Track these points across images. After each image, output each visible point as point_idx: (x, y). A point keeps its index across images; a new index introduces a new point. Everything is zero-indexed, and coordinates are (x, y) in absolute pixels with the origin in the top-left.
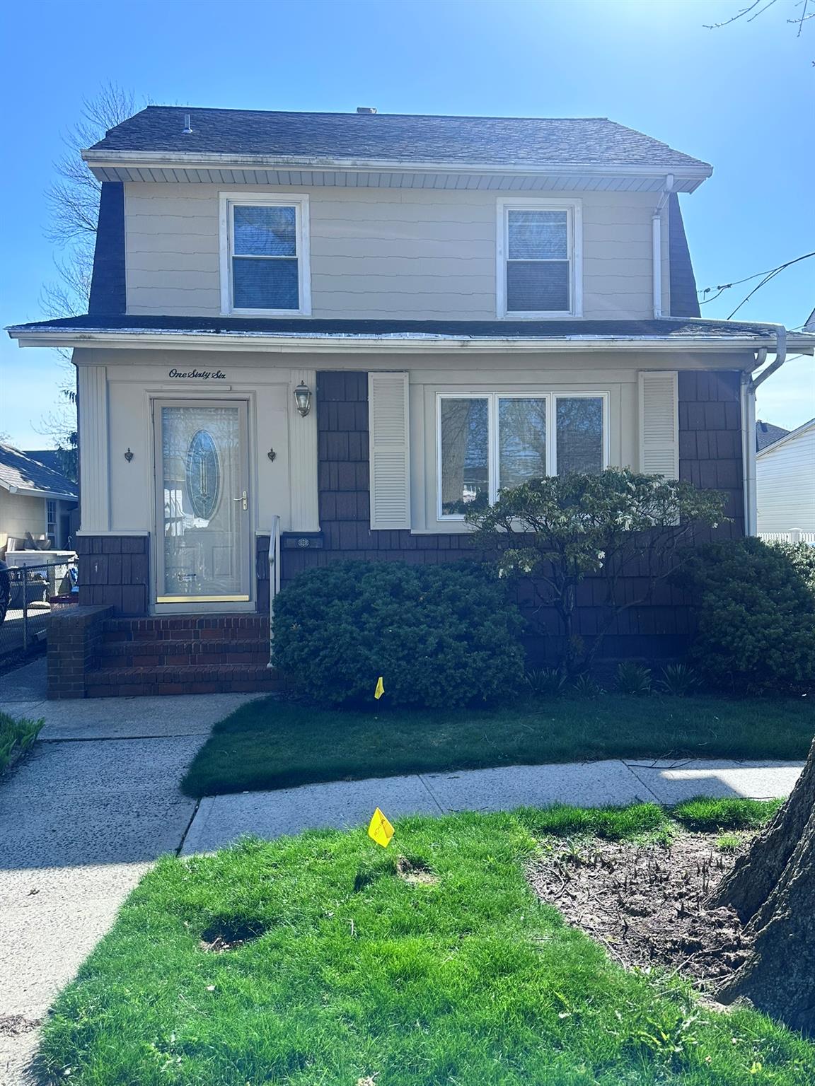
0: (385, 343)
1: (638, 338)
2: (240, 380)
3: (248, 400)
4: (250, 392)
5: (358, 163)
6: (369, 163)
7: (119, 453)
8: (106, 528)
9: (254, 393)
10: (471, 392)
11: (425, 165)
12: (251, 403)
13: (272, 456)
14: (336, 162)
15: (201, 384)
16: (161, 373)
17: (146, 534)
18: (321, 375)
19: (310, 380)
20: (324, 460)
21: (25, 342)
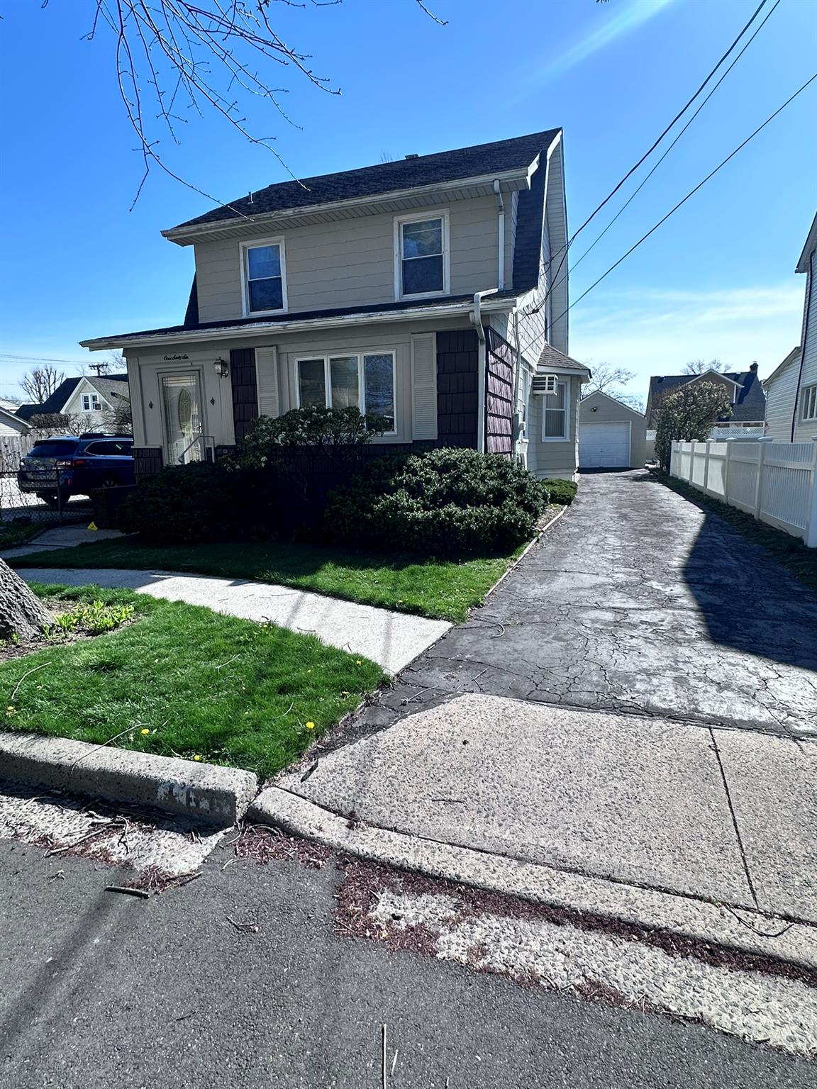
0: (242, 330)
1: (385, 313)
2: (196, 357)
3: (199, 371)
4: (199, 365)
5: (296, 211)
6: (302, 210)
7: (147, 405)
8: (144, 444)
9: (203, 366)
10: (314, 356)
11: (334, 205)
12: (201, 372)
13: (213, 402)
14: (284, 213)
15: (177, 363)
16: (161, 359)
17: (158, 447)
18: (232, 352)
19: (226, 356)
20: (236, 403)
21: (92, 349)
